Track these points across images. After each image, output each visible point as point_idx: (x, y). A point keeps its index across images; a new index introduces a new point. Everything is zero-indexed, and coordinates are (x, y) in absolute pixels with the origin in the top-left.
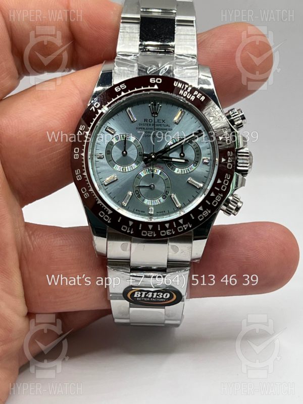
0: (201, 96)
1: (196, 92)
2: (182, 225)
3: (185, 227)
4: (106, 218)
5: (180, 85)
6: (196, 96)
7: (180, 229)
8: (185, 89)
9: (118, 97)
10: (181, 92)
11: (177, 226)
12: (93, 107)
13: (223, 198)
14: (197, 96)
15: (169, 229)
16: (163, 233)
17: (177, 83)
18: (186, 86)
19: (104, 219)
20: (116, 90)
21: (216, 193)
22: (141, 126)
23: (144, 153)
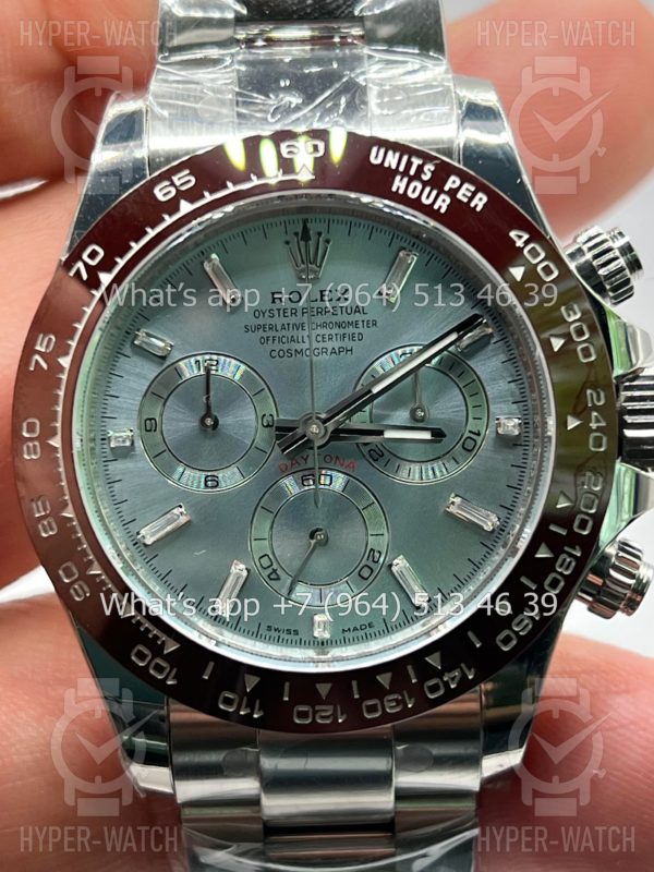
0: (474, 194)
1: (453, 178)
2: (440, 674)
3: (452, 678)
4: (159, 669)
5: (392, 160)
6: (453, 193)
7: (434, 689)
8: (412, 172)
9: (169, 220)
10: (399, 184)
11: (422, 680)
12: (80, 265)
13: (581, 563)
14: (459, 196)
15: (390, 692)
16: (372, 709)
17: (382, 151)
18: (416, 162)
19: (152, 672)
20: (162, 193)
21: (557, 544)
22: (261, 321)
23: (281, 417)
